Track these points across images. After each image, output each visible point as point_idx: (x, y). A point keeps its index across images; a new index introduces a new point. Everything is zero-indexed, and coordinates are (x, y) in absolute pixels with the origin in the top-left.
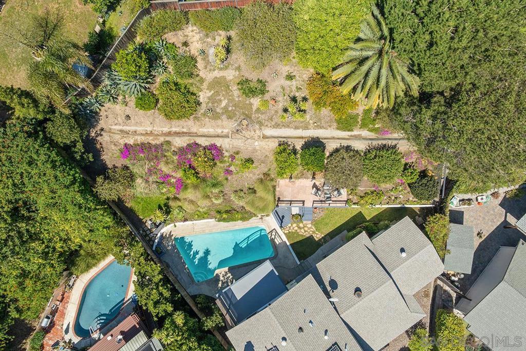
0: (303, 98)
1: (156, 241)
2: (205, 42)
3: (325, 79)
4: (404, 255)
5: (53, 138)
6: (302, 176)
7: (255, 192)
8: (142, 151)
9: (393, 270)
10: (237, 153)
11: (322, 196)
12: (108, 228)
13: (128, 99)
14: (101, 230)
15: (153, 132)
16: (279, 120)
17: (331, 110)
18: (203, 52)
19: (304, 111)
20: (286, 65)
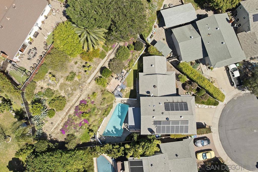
0: (85, 63)
1: (99, 141)
2: (46, 82)
3: (84, 53)
4: (153, 66)
5: (42, 151)
6: (110, 80)
7: (105, 98)
8: (66, 126)
9: (155, 72)
10: (89, 95)
11: (120, 78)
12: (84, 154)
13: (46, 119)
14: (83, 156)
15: (62, 118)
16: (87, 75)
17: (95, 57)
18: (49, 84)
19: (90, 66)
20: (71, 61)
